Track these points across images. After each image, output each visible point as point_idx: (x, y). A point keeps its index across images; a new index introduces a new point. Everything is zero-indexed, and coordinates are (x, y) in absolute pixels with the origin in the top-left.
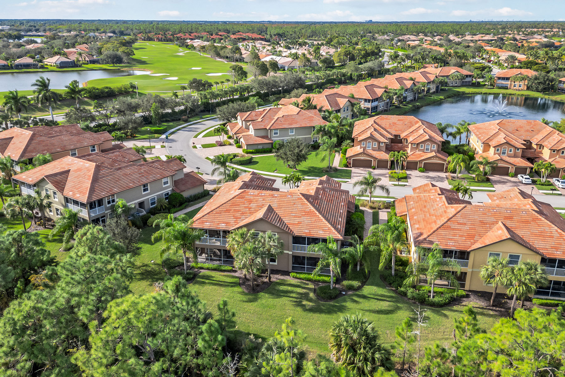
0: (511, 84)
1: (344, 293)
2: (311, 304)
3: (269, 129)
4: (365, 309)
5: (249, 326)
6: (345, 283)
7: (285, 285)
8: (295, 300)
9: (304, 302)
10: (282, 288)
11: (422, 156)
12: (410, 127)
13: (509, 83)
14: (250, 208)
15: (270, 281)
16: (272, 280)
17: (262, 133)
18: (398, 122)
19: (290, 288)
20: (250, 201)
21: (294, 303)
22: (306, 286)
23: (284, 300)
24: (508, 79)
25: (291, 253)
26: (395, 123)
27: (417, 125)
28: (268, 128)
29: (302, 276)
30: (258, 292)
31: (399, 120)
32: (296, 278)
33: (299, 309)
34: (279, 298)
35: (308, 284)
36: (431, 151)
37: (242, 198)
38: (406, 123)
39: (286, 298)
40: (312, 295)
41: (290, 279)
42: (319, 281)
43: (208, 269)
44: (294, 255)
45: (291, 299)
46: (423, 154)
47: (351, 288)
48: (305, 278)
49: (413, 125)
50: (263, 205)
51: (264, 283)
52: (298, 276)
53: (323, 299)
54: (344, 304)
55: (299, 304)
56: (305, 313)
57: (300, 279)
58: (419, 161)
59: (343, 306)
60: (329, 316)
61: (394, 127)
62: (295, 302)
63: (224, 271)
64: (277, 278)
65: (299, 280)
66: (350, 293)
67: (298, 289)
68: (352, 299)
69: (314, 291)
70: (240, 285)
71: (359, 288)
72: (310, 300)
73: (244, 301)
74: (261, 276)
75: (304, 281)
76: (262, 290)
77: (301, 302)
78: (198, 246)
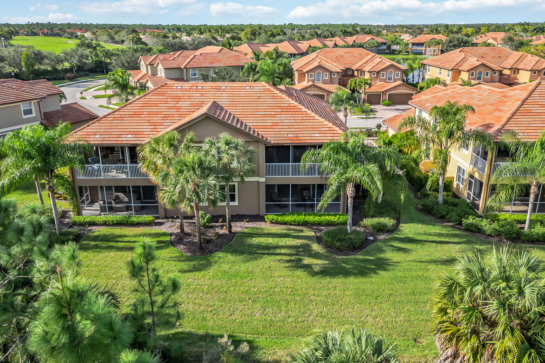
0: (425, 50)
1: (372, 238)
2: (320, 262)
3: (185, 68)
4: (424, 259)
5: (204, 319)
6: (368, 222)
7: (260, 235)
8: (288, 258)
9: (307, 261)
10: (256, 241)
11: (385, 87)
12: (361, 59)
13: (424, 48)
14: (178, 109)
15: (230, 231)
16: (234, 229)
17: (176, 74)
18: (346, 55)
19: (271, 241)
20: (178, 99)
21: (287, 265)
22: (300, 234)
23: (267, 261)
24: (422, 44)
25: (263, 180)
26: (343, 56)
27: (370, 57)
28: (182, 67)
29: (288, 218)
30: (211, 252)
31: (346, 53)
32: (277, 223)
33: (300, 273)
34: (256, 259)
35: (302, 231)
36: (395, 80)
37: (163, 94)
38: (355, 55)
39: (270, 258)
40: (316, 247)
41: (266, 227)
42: (320, 224)
43: (105, 224)
44: (269, 183)
45: (279, 257)
46: (385, 84)
47: (381, 229)
48: (294, 221)
49: (364, 57)
50: (203, 103)
51: (219, 236)
52: (280, 219)
53: (339, 251)
54: (382, 256)
55: (297, 265)
56: (315, 279)
57: (285, 223)
58: (383, 92)
59: (382, 259)
60: (364, 280)
61: (342, 60)
62: (288, 261)
63: (139, 224)
64: (241, 227)
65: (283, 227)
66: (382, 237)
67: (287, 239)
68: (392, 246)
69: (319, 240)
70: (172, 243)
71: (395, 229)
72: (317, 256)
73: (185, 272)
74: (212, 227)
75: (294, 227)
76: (220, 248)
77: (300, 260)
78: (83, 185)
